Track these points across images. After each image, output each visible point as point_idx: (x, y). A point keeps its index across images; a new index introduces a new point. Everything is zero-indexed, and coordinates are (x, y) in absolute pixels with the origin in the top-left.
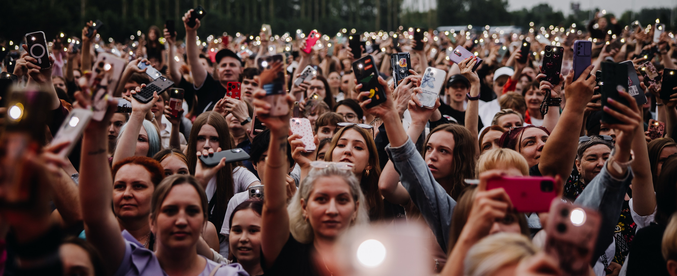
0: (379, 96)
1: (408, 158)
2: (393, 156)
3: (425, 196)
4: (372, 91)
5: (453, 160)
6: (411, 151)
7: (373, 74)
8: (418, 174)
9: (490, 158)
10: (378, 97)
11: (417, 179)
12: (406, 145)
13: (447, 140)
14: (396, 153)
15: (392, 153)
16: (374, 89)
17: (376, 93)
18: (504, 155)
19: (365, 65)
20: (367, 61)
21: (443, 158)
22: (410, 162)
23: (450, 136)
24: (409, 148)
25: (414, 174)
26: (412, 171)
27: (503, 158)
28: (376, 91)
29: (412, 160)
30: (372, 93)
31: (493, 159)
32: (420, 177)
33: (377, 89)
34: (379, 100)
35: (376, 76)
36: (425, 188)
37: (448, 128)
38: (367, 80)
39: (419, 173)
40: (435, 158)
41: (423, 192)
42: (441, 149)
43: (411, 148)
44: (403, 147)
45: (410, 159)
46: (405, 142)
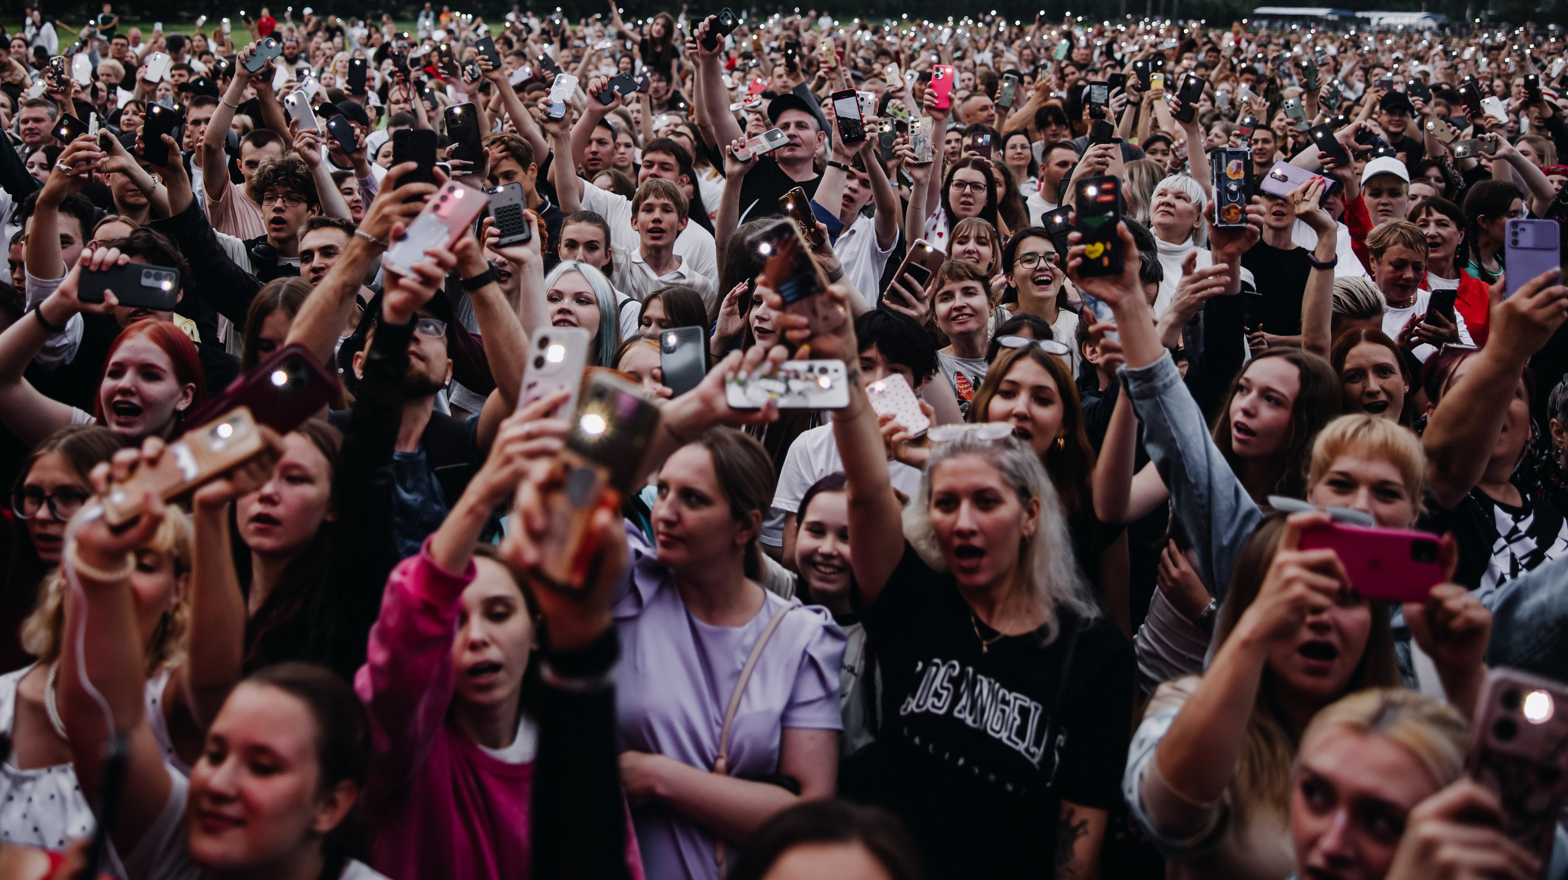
0: (1110, 261)
1: (1159, 394)
2: (1131, 387)
3: (1185, 475)
4: (1099, 248)
5: (1290, 421)
6: (1167, 380)
7: (1111, 214)
8: (1177, 428)
9: (1338, 433)
10: (1106, 261)
11: (1173, 439)
12: (1156, 366)
13: (1283, 380)
14: (1135, 380)
15: (1130, 380)
16: (1104, 243)
17: (1105, 253)
18: (1370, 430)
19: (1102, 192)
20: (1106, 186)
21: (1267, 413)
22: (1163, 402)
23: (1293, 371)
24: (1162, 373)
25: (1169, 428)
26: (1165, 421)
27: (1364, 436)
28: (1105, 249)
29: (1166, 399)
30: (1097, 251)
31: (1343, 435)
32: (1181, 435)
33: (1109, 246)
34: (1106, 268)
35: (1115, 220)
36: (1190, 459)
37: (1292, 355)
38: (1094, 222)
39: (1179, 425)
40: (1252, 411)
41: (1183, 467)
42: (1267, 394)
43: (1168, 375)
44: (1150, 370)
45: (1163, 397)
46: (1156, 359)
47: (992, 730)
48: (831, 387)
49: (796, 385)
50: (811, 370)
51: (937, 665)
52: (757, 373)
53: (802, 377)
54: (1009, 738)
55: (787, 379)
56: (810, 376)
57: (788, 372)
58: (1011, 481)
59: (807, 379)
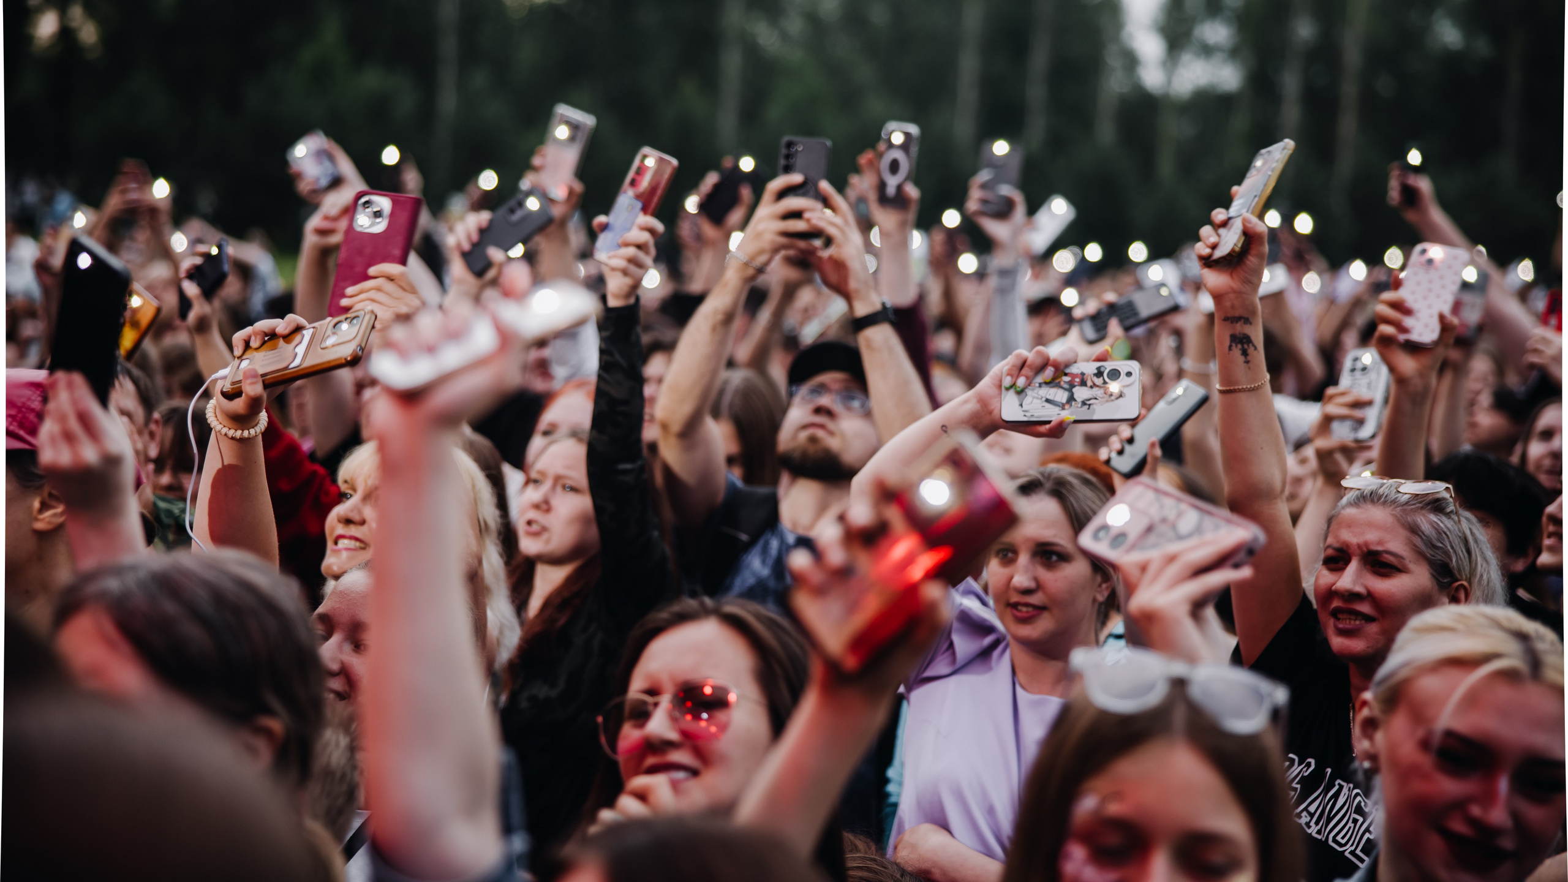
47: (1335, 840)
48: (1121, 396)
49: (1081, 393)
50: (1099, 374)
51: (1292, 761)
52: (1039, 379)
53: (1089, 383)
54: (1353, 853)
55: (1072, 385)
56: (1098, 381)
57: (1074, 376)
58: (1428, 552)
59: (1094, 386)
